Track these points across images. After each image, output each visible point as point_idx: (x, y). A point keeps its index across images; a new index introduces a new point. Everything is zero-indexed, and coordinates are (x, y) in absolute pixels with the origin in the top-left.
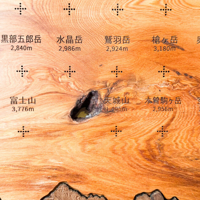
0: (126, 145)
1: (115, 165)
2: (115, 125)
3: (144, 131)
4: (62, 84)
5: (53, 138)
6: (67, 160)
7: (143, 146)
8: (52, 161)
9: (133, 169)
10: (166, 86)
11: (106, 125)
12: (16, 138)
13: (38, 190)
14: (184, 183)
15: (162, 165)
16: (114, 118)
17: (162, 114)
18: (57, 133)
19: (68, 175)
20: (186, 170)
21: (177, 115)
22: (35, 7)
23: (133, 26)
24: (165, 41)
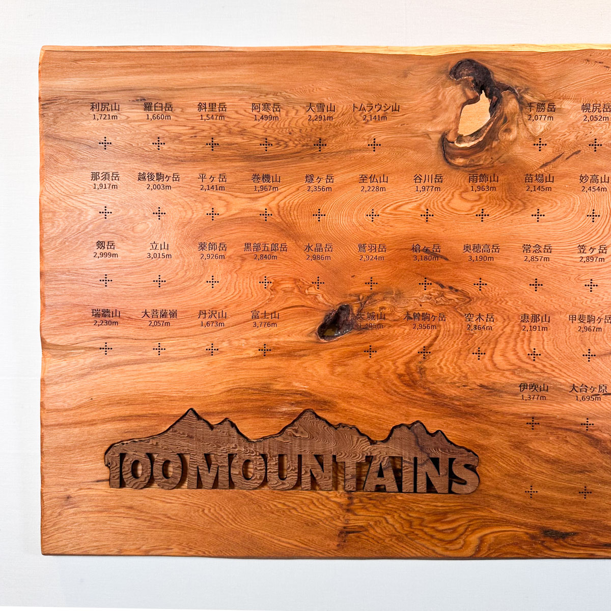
0: (381, 368)
1: (369, 391)
2: (369, 345)
3: (403, 351)
4: (308, 296)
5: (298, 358)
6: (314, 384)
7: (401, 369)
8: (297, 384)
9: (389, 396)
10: (428, 301)
11: (359, 343)
12: (257, 357)
13: (280, 418)
14: (450, 414)
15: (423, 392)
16: (367, 336)
17: (423, 333)
18: (302, 353)
19: (314, 401)
20: (452, 399)
21: (441, 333)
22: (281, 213)
23: (390, 233)
24: (426, 250)
